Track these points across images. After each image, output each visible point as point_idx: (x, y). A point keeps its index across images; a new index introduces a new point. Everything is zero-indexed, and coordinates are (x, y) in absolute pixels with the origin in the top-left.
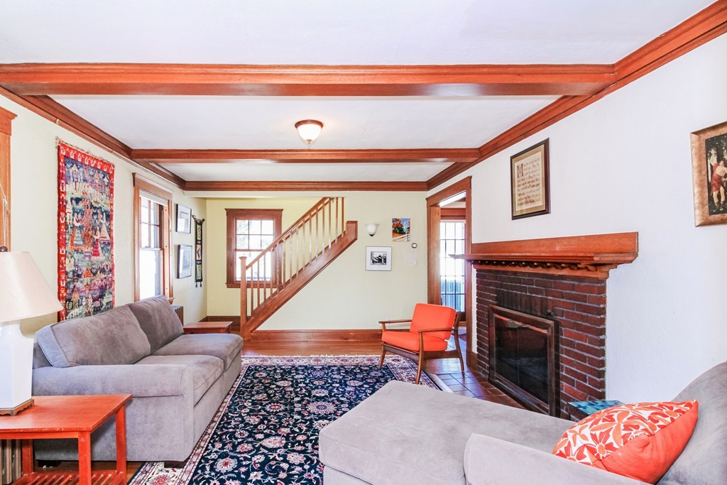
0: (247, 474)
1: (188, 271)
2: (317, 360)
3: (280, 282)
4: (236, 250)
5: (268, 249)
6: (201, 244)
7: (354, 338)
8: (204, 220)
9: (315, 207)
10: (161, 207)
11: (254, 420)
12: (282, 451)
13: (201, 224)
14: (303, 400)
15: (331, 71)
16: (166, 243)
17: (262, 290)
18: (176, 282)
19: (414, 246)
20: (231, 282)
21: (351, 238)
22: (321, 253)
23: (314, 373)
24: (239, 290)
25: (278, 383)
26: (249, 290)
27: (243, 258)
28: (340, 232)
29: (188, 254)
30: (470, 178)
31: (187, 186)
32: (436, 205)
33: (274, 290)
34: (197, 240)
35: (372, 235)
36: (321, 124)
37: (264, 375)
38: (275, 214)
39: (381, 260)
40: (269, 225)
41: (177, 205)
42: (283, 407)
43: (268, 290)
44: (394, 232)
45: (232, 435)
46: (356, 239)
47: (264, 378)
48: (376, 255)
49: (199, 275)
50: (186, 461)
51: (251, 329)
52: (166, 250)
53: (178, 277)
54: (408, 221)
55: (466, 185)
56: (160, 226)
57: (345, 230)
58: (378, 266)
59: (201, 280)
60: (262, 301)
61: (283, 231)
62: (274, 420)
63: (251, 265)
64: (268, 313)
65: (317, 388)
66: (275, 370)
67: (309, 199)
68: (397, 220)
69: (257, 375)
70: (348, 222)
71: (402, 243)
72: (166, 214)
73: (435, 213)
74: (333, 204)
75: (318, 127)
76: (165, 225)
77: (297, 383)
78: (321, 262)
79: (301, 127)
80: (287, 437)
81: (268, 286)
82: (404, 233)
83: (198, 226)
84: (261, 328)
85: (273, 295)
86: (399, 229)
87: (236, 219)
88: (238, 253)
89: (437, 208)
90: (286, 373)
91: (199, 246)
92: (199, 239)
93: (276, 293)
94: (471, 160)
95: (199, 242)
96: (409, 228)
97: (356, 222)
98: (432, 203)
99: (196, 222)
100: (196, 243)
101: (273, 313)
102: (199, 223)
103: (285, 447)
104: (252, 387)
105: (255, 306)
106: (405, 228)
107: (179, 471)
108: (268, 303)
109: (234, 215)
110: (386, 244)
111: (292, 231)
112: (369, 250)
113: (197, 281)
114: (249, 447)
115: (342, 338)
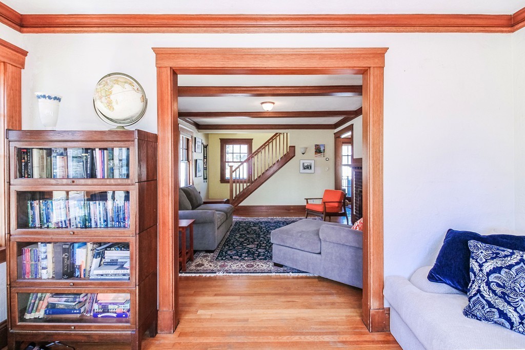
0: (241, 254)
1: (201, 173)
2: (272, 219)
3: (252, 180)
4: (226, 162)
5: (245, 161)
6: (206, 159)
7: (293, 210)
8: (207, 145)
9: (272, 138)
10: (188, 140)
11: (241, 240)
12: (256, 249)
13: (206, 147)
14: (264, 233)
15: (277, 88)
16: (190, 158)
17: (241, 184)
18: (195, 179)
19: (327, 159)
20: (223, 180)
21: (291, 155)
22: (275, 164)
23: (270, 224)
24: (228, 185)
25: (252, 228)
26: (234, 185)
27: (231, 167)
28: (285, 152)
29: (201, 164)
30: (353, 125)
31: (200, 127)
32: (339, 137)
33: (248, 184)
34: (204, 157)
35: (303, 154)
36: (274, 103)
37: (245, 225)
38: (249, 142)
39: (308, 167)
40: (244, 148)
41: (195, 138)
42: (255, 236)
43: (245, 185)
44: (316, 152)
45: (233, 244)
46: (294, 156)
47: (245, 226)
48: (306, 165)
49: (205, 176)
50: (215, 250)
51: (236, 205)
52: (191, 162)
53: (196, 177)
54: (324, 146)
55: (351, 128)
56: (188, 149)
57: (288, 151)
58: (307, 171)
59: (206, 179)
60: (241, 190)
61: (253, 152)
62: (251, 240)
63: (235, 170)
64: (245, 196)
65: (272, 229)
66: (250, 223)
67: (268, 134)
68: (317, 145)
69: (241, 225)
70: (290, 147)
71: (320, 159)
72: (190, 143)
73: (338, 142)
74: (282, 136)
75: (272, 105)
76: (190, 149)
77: (262, 228)
78: (275, 168)
79: (263, 105)
80: (258, 245)
81: (245, 182)
82: (322, 153)
83: (205, 149)
84: (241, 204)
85: (247, 187)
86: (318, 150)
87: (226, 144)
88: (227, 163)
89: (340, 139)
90: (255, 224)
91: (205, 160)
92: (205, 156)
93: (249, 186)
94: (352, 116)
95: (205, 157)
96: (324, 150)
97: (294, 147)
98: (337, 136)
99: (204, 146)
100: (204, 158)
101: (248, 196)
102: (205, 147)
103: (257, 247)
104: (239, 229)
105: (238, 193)
106: (322, 149)
107: (212, 254)
108: (245, 191)
109: (224, 142)
110: (311, 158)
111: (258, 152)
112: (302, 162)
113: (204, 179)
114: (241, 247)
115: (286, 210)
